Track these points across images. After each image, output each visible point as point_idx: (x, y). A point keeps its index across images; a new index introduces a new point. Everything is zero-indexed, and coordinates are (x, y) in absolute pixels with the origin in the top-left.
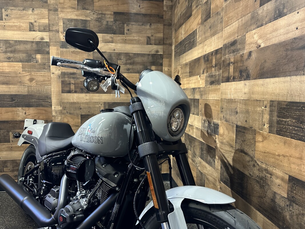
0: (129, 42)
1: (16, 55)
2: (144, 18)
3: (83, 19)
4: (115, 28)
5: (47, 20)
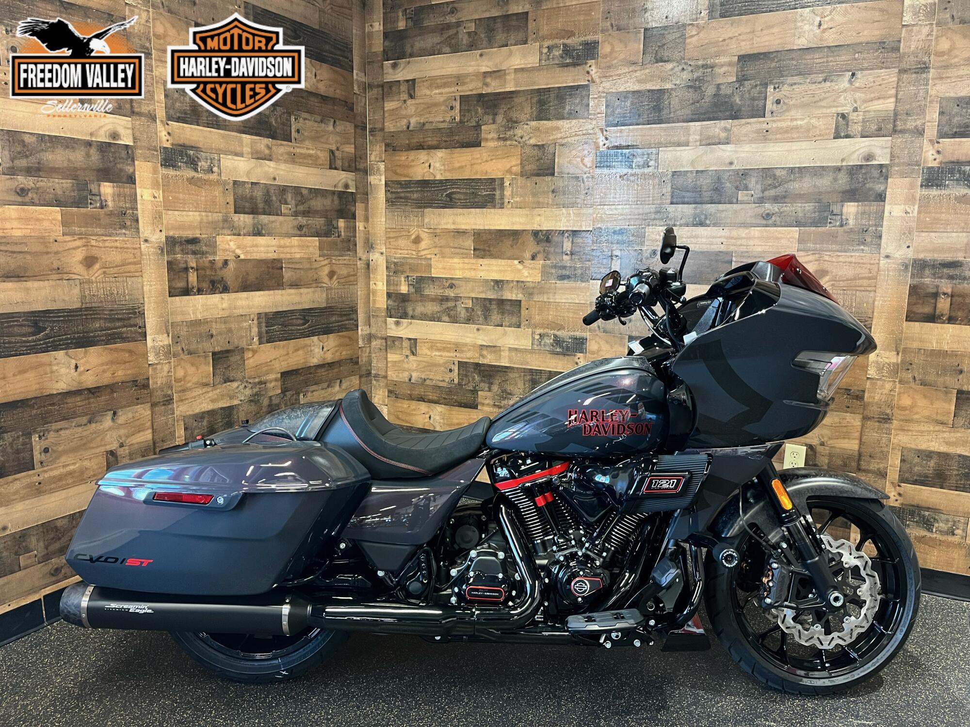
0: (301, 160)
1: (44, 183)
2: (323, 105)
4: (274, 122)
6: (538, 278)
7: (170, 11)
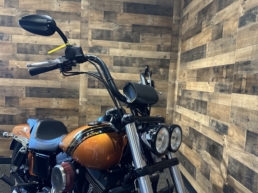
0: (143, 49)
2: (156, 30)
3: (107, 29)
4: (132, 37)
5: (80, 29)
6: (213, 91)
7: (96, 9)
